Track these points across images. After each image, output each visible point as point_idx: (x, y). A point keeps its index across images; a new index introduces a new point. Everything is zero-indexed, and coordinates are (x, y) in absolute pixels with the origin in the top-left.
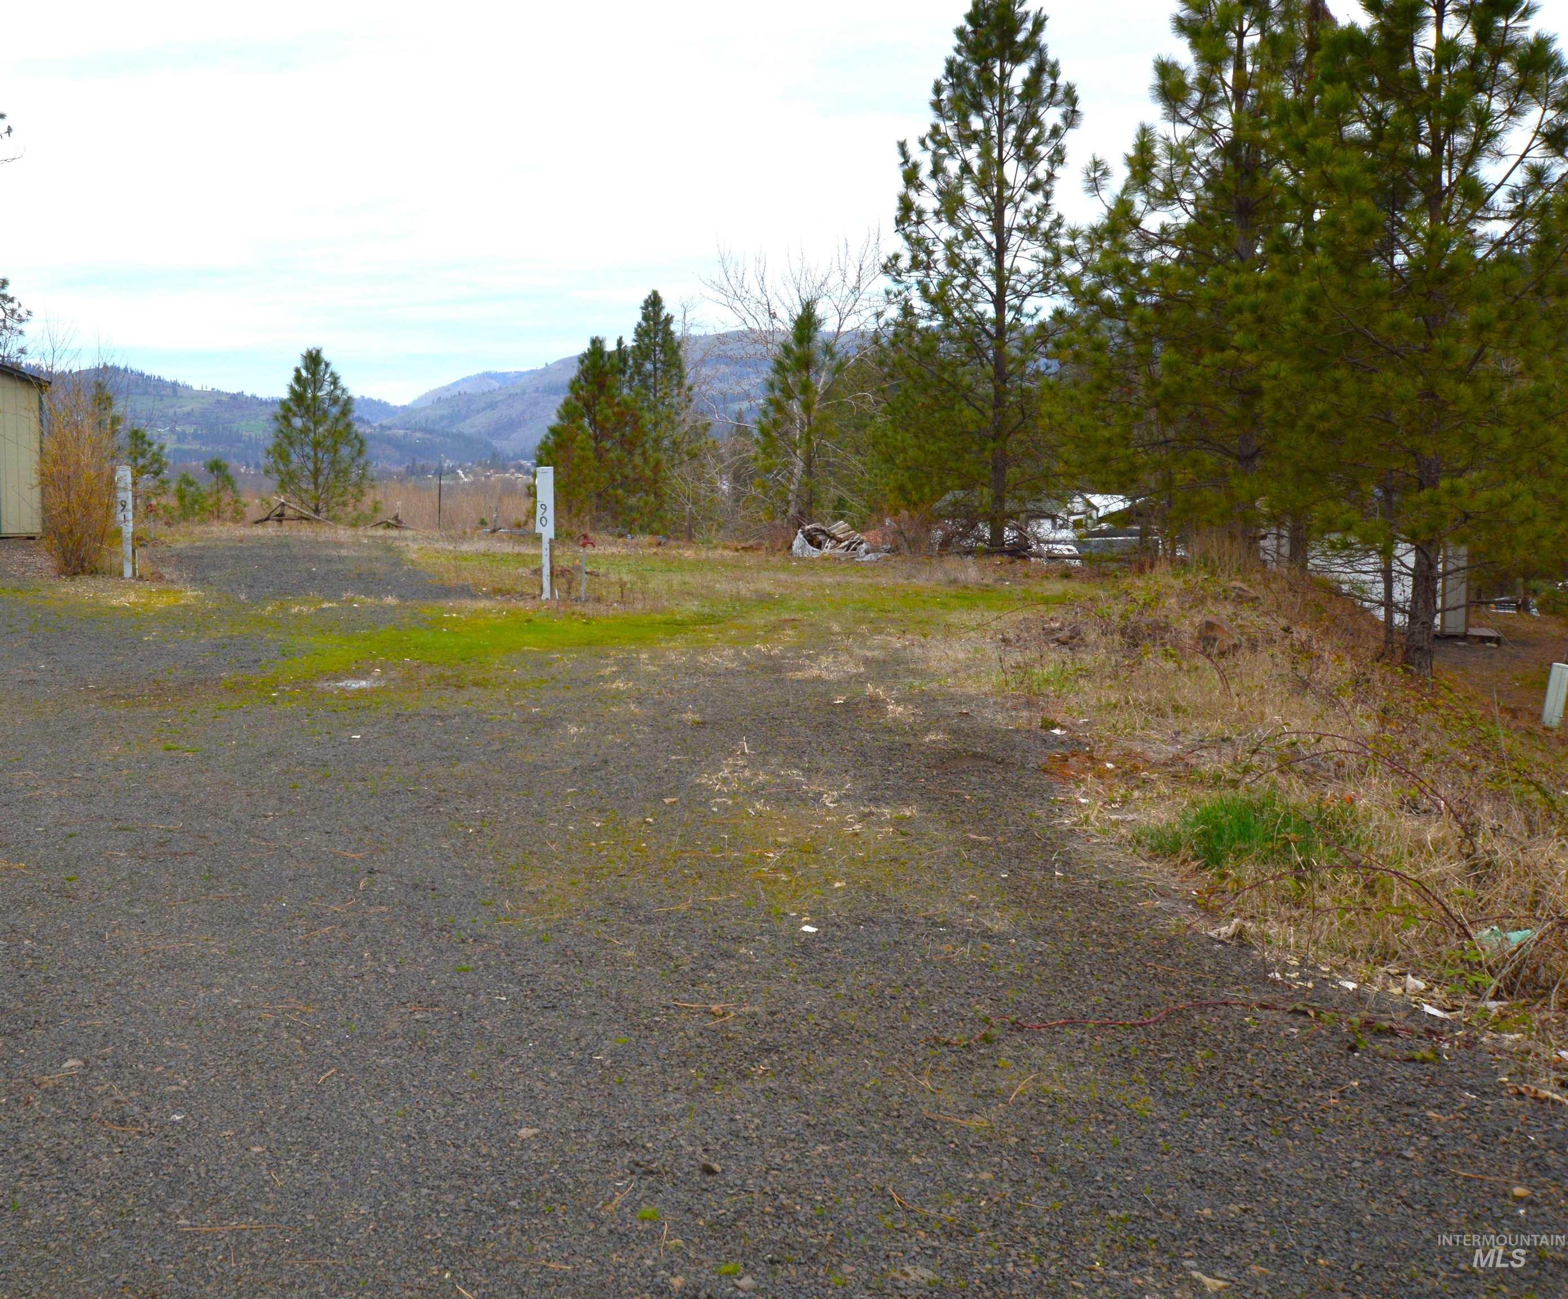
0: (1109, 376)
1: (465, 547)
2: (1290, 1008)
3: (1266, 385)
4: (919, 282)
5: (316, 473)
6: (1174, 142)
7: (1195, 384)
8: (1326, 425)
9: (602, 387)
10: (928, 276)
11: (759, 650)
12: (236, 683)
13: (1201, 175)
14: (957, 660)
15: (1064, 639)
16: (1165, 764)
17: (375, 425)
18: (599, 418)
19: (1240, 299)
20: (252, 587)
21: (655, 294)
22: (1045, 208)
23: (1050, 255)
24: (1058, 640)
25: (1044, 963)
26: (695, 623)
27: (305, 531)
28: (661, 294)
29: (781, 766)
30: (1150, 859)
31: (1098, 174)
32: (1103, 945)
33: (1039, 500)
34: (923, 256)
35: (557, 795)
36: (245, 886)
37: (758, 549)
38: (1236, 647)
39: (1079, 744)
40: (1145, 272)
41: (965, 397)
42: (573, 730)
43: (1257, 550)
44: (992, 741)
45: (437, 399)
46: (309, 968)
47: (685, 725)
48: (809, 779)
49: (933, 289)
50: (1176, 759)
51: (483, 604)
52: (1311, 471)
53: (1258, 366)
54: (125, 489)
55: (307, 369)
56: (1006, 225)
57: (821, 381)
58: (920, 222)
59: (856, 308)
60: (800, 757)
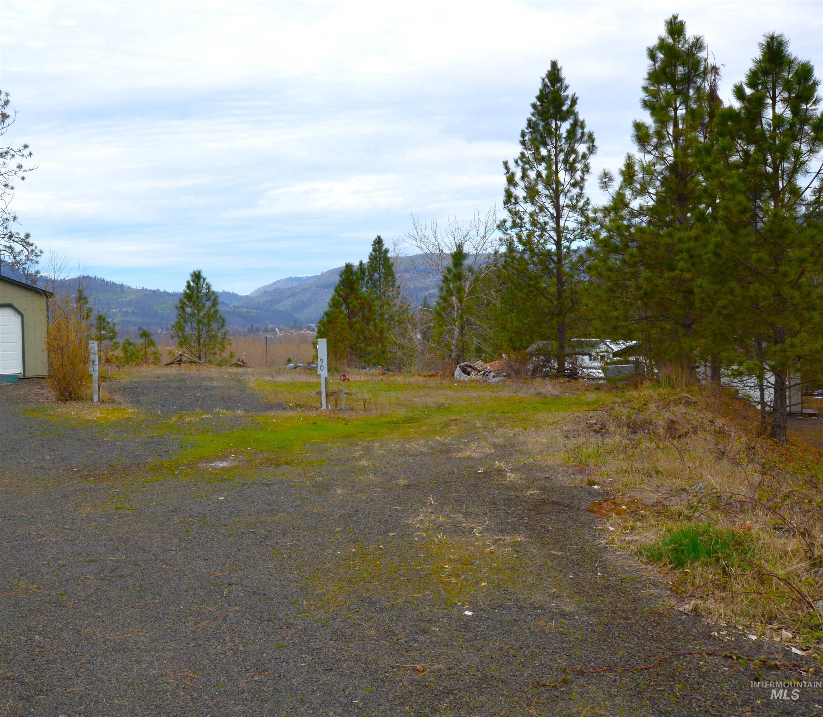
0: (616, 284)
1: (280, 379)
2: (723, 655)
3: (696, 290)
4: (517, 234)
5: (199, 338)
6: (644, 163)
7: (659, 288)
8: (727, 311)
9: (352, 289)
10: (521, 231)
11: (438, 440)
12: (155, 465)
13: (659, 180)
14: (542, 444)
15: (598, 430)
16: (653, 506)
17: (231, 306)
18: (351, 306)
19: (680, 246)
20: (164, 406)
21: (379, 237)
22: (580, 195)
23: (583, 219)
24: (595, 431)
25: (594, 631)
26: (404, 422)
27: (193, 371)
28: (382, 237)
29: (451, 512)
30: (647, 563)
31: (607, 180)
32: (624, 618)
33: (582, 347)
34: (518, 221)
35: (331, 532)
36: (160, 596)
37: (436, 376)
38: (686, 433)
39: (608, 494)
40: (632, 230)
41: (542, 294)
42: (339, 491)
43: (695, 373)
44: (562, 494)
45: (264, 292)
46: (195, 648)
47: (399, 487)
48: (466, 519)
49: (524, 238)
50: (658, 503)
51: (290, 413)
52: (721, 334)
53: (692, 280)
54: (94, 353)
55: (193, 281)
56: (560, 204)
57: (467, 285)
58: (516, 203)
59: (485, 247)
60: (461, 506)
